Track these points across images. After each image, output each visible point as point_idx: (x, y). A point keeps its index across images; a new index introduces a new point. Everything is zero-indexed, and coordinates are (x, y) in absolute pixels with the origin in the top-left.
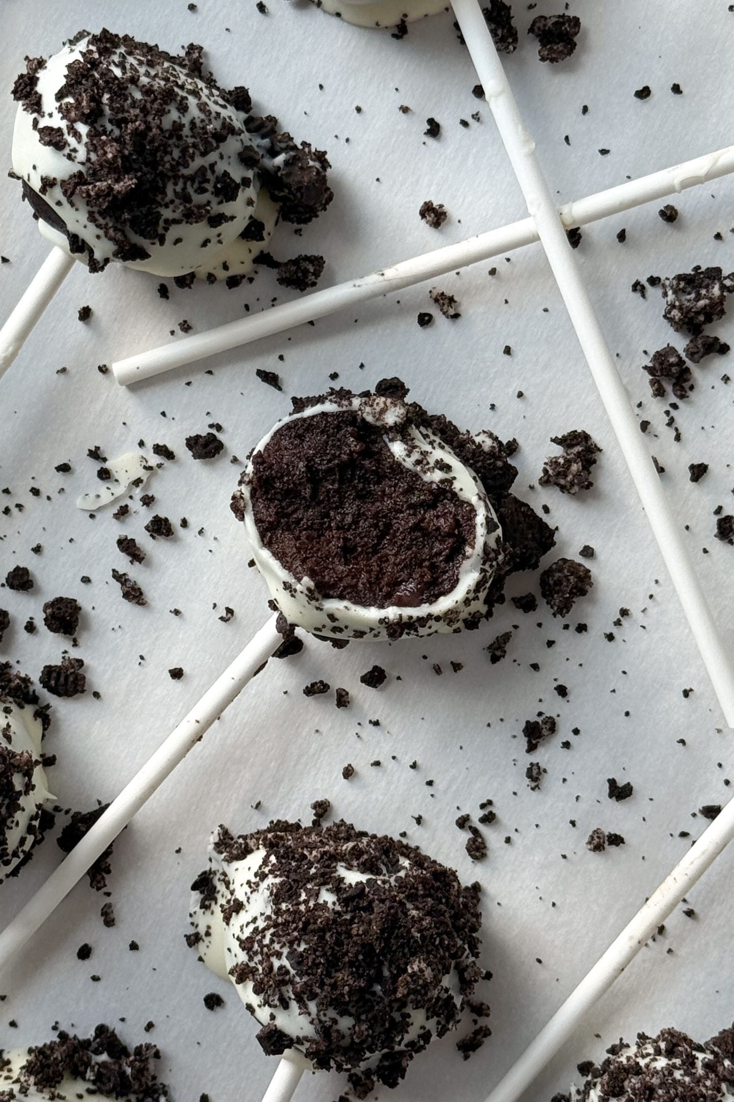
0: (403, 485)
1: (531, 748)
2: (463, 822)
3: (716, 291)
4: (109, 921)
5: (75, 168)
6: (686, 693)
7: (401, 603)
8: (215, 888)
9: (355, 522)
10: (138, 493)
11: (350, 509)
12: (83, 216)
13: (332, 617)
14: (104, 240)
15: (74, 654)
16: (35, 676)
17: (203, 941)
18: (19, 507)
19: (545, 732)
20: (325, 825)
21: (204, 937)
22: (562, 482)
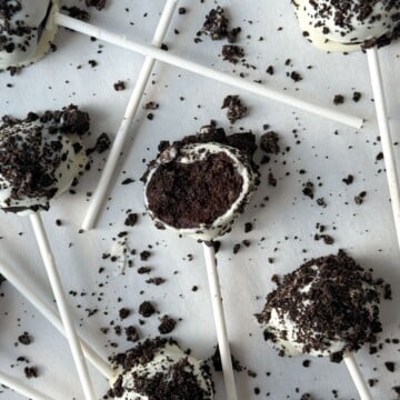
0: (197, 169)
1: (312, 196)
2: (317, 238)
3: (219, 17)
4: (254, 375)
5: (10, 189)
6: (336, 133)
7: (234, 201)
8: (272, 333)
9: (196, 194)
10: (128, 253)
11: (190, 191)
12: (27, 199)
13: (220, 226)
14: (41, 199)
15: (162, 316)
16: (158, 334)
17: (285, 351)
18: (101, 294)
19: (310, 188)
20: (281, 282)
22: (237, 116)
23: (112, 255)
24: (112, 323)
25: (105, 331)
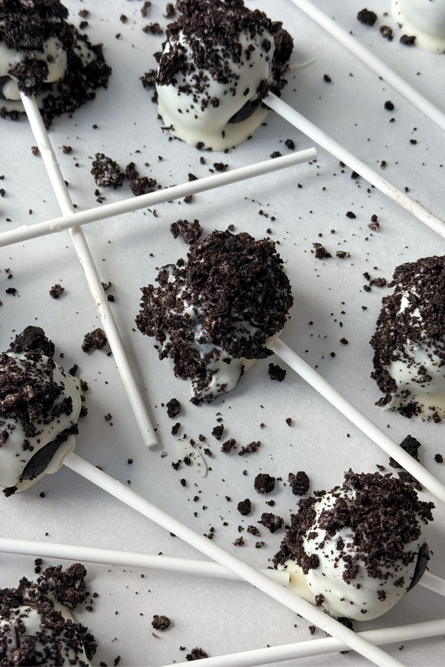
1: (329, 256)
2: (368, 289)
3: (103, 161)
5: (19, 427)
6: (300, 186)
8: (409, 404)
10: (198, 443)
12: (47, 428)
14: (60, 419)
15: (286, 479)
16: (298, 499)
17: (437, 412)
19: (321, 247)
21: (435, 411)
22: (196, 234)
23: (182, 459)
24: (240, 529)
25: (240, 543)
